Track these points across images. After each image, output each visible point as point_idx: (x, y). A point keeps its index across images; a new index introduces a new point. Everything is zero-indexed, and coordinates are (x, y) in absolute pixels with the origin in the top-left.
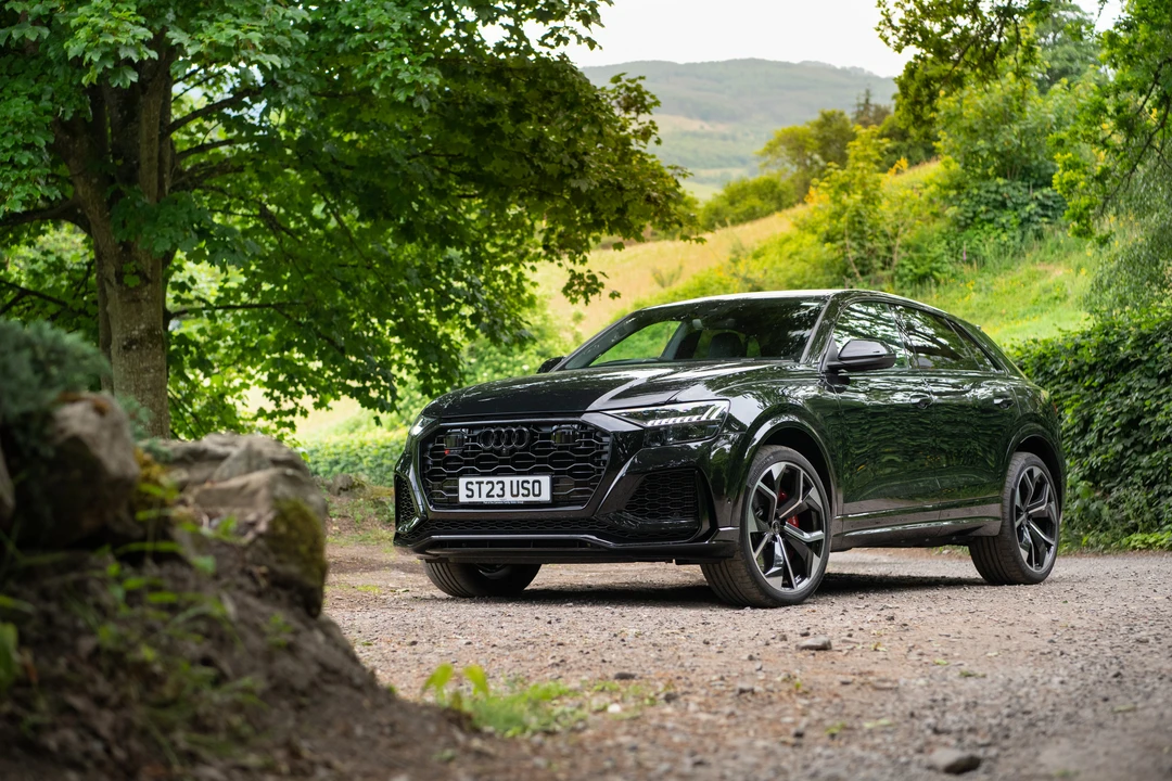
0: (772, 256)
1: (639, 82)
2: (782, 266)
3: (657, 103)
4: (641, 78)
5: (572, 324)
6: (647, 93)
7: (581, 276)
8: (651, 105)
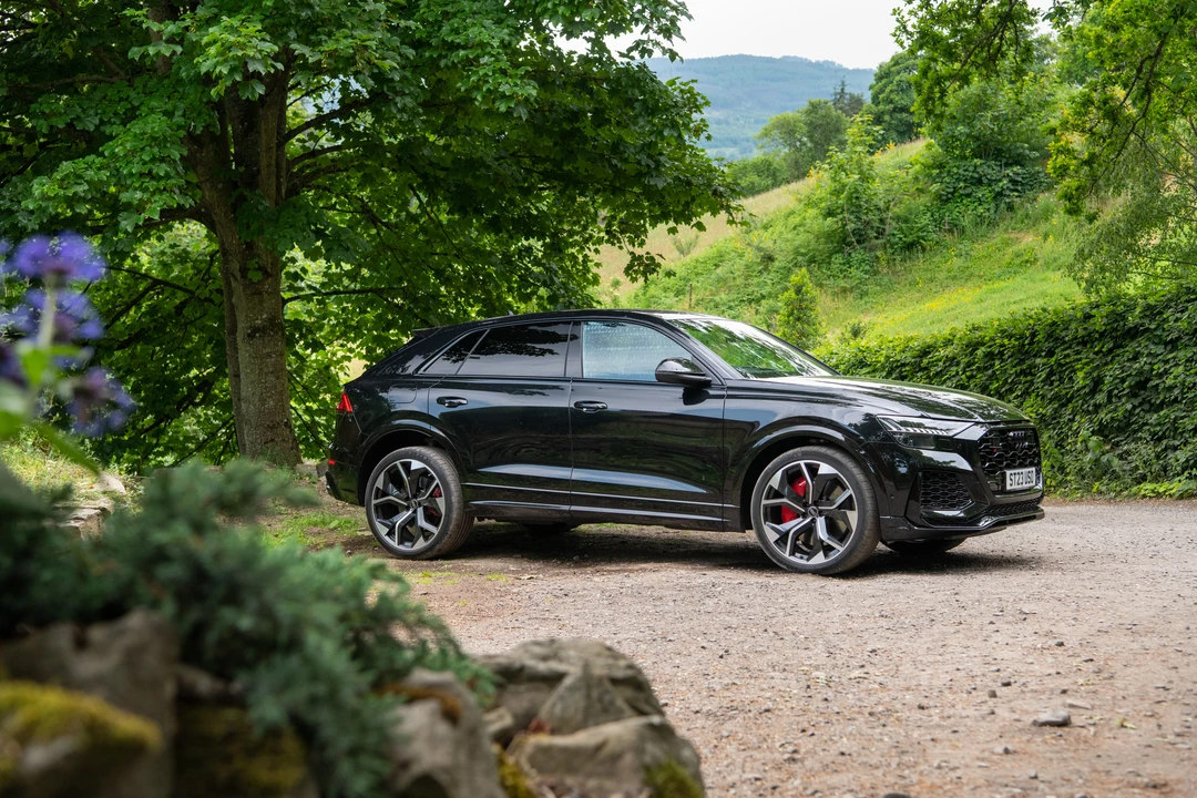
0: (779, 228)
1: (691, 85)
2: (790, 236)
3: (707, 103)
4: (693, 81)
5: (611, 290)
6: (699, 94)
7: (640, 257)
8: (702, 105)
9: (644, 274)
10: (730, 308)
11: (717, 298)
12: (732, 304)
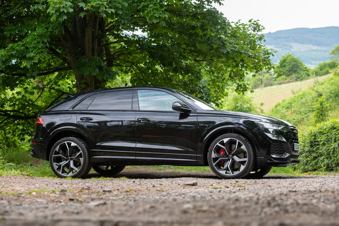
0: (326, 84)
1: (257, 22)
2: (329, 87)
3: (264, 28)
4: (258, 20)
5: (260, 107)
6: (260, 25)
7: (241, 85)
8: (261, 29)
9: (242, 91)
10: (305, 114)
11: (301, 110)
12: (306, 112)
